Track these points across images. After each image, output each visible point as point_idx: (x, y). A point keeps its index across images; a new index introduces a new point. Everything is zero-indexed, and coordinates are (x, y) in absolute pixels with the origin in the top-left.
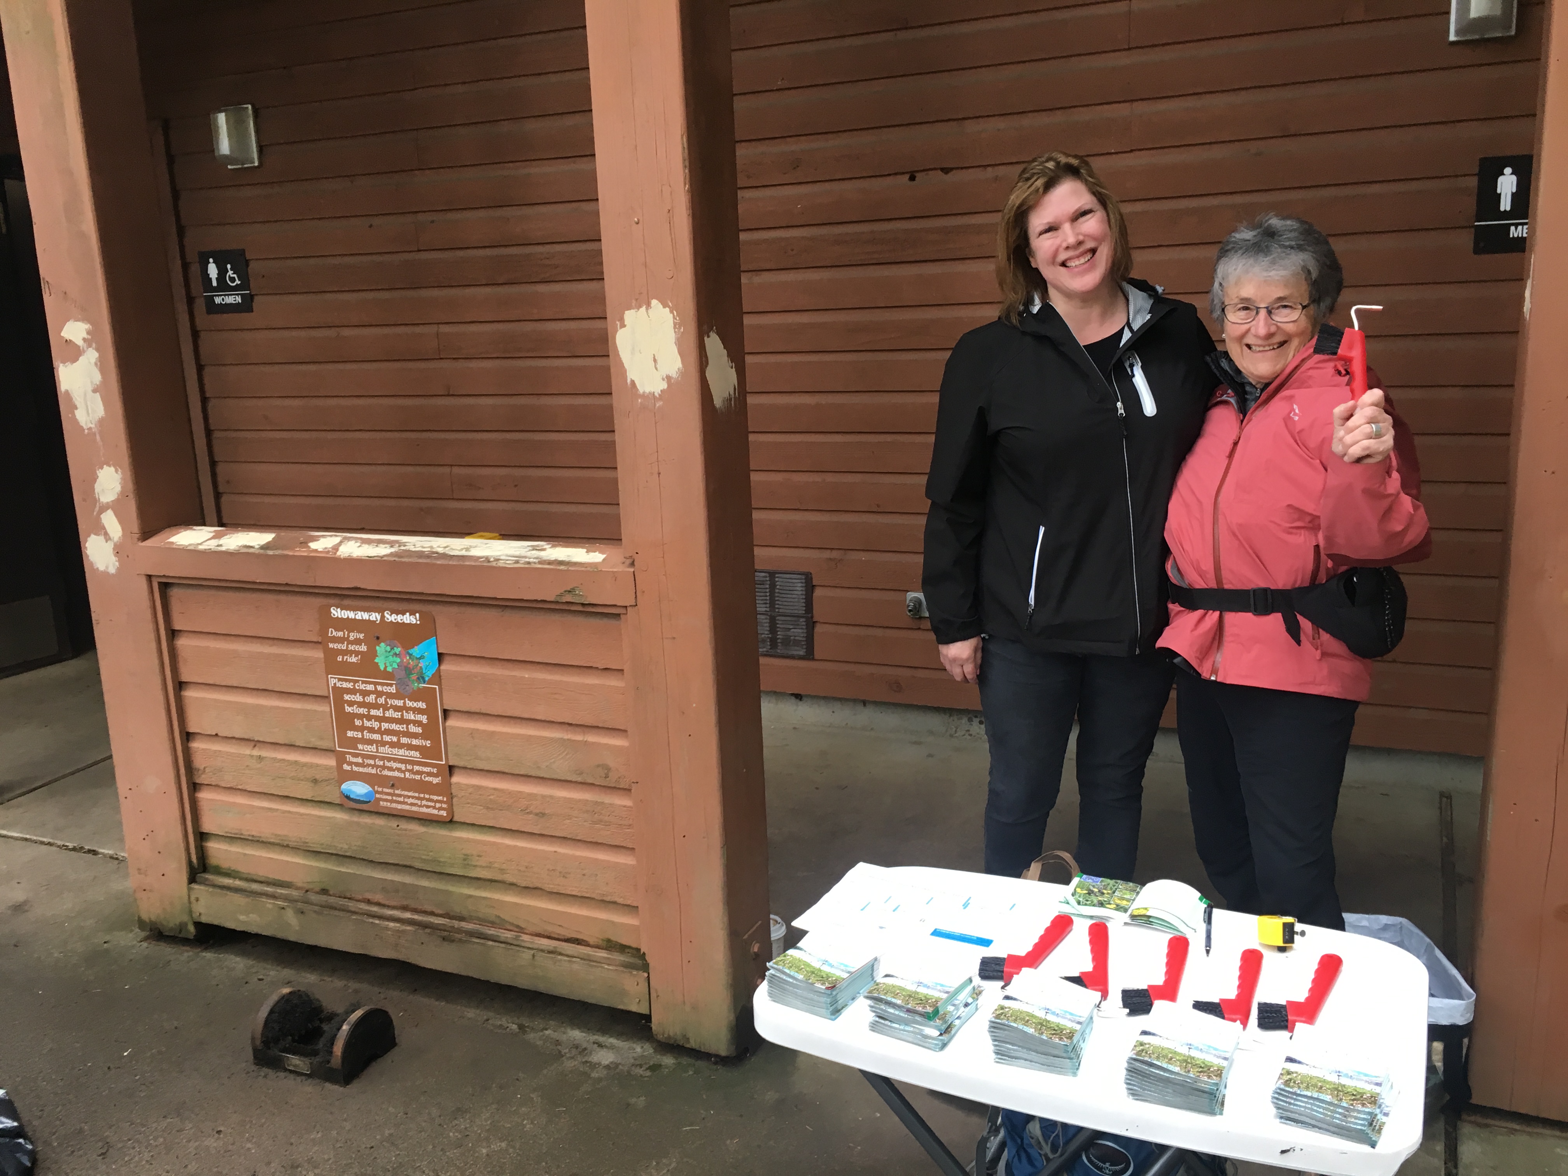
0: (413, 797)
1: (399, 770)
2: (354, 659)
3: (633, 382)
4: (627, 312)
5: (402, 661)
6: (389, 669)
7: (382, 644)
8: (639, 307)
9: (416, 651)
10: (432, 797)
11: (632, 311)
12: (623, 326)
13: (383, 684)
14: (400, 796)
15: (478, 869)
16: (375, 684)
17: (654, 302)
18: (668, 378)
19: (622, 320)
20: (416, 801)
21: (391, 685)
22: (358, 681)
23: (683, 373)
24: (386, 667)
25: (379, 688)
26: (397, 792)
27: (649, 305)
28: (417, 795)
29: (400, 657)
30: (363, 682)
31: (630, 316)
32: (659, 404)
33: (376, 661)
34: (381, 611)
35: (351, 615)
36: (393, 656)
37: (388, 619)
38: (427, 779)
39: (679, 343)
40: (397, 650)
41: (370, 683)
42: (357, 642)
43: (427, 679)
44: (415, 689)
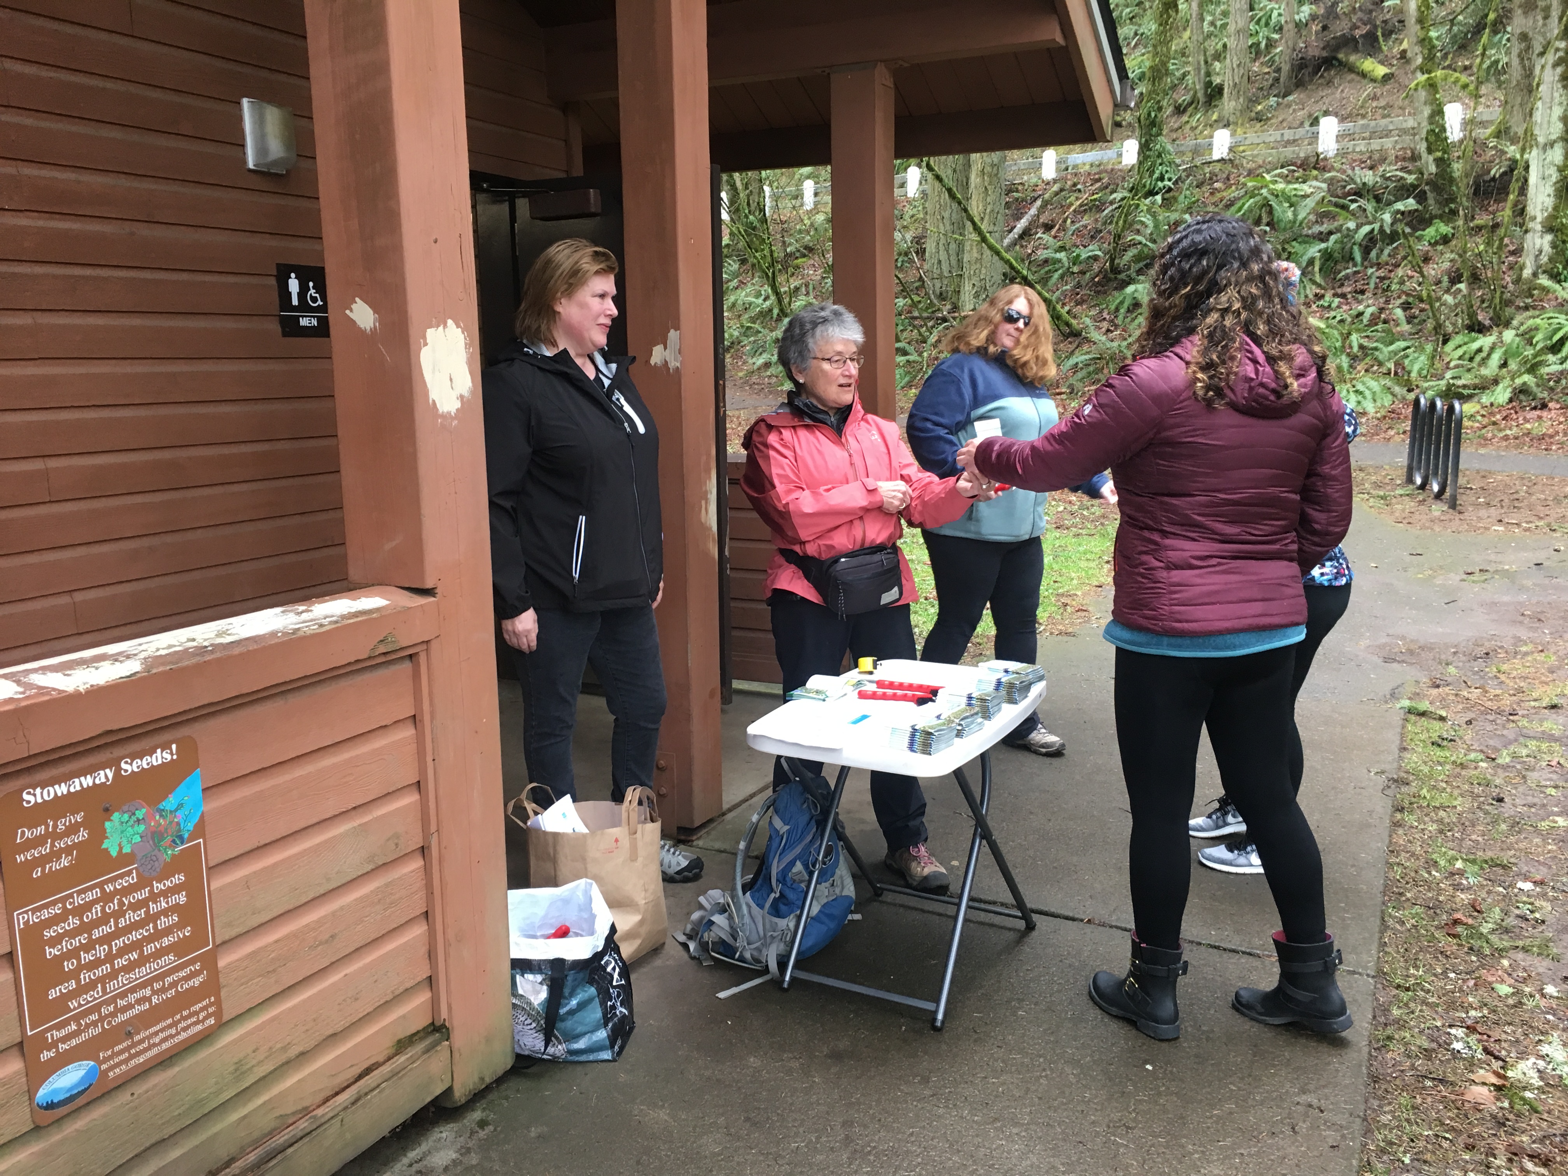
0: (162, 1030)
1: (139, 1002)
2: (65, 862)
3: (434, 401)
4: (429, 330)
5: (148, 827)
6: (127, 849)
7: (116, 816)
8: (438, 326)
9: (170, 803)
10: (193, 1009)
11: (433, 330)
12: (426, 344)
13: (113, 880)
14: (142, 1041)
15: (255, 1069)
16: (101, 885)
17: (450, 322)
18: (462, 397)
19: (424, 338)
20: (167, 1033)
21: (129, 873)
22: (71, 896)
23: (473, 392)
24: (121, 848)
25: (109, 888)
26: (137, 1038)
27: (445, 326)
28: (170, 1021)
29: (145, 823)
30: (79, 893)
31: (431, 334)
32: (455, 423)
33: (104, 846)
34: (115, 762)
35: (61, 789)
36: (132, 826)
37: (126, 771)
38: (186, 986)
39: (470, 363)
40: (140, 814)
41: (90, 888)
42: (72, 829)
43: (186, 836)
44: (168, 860)
